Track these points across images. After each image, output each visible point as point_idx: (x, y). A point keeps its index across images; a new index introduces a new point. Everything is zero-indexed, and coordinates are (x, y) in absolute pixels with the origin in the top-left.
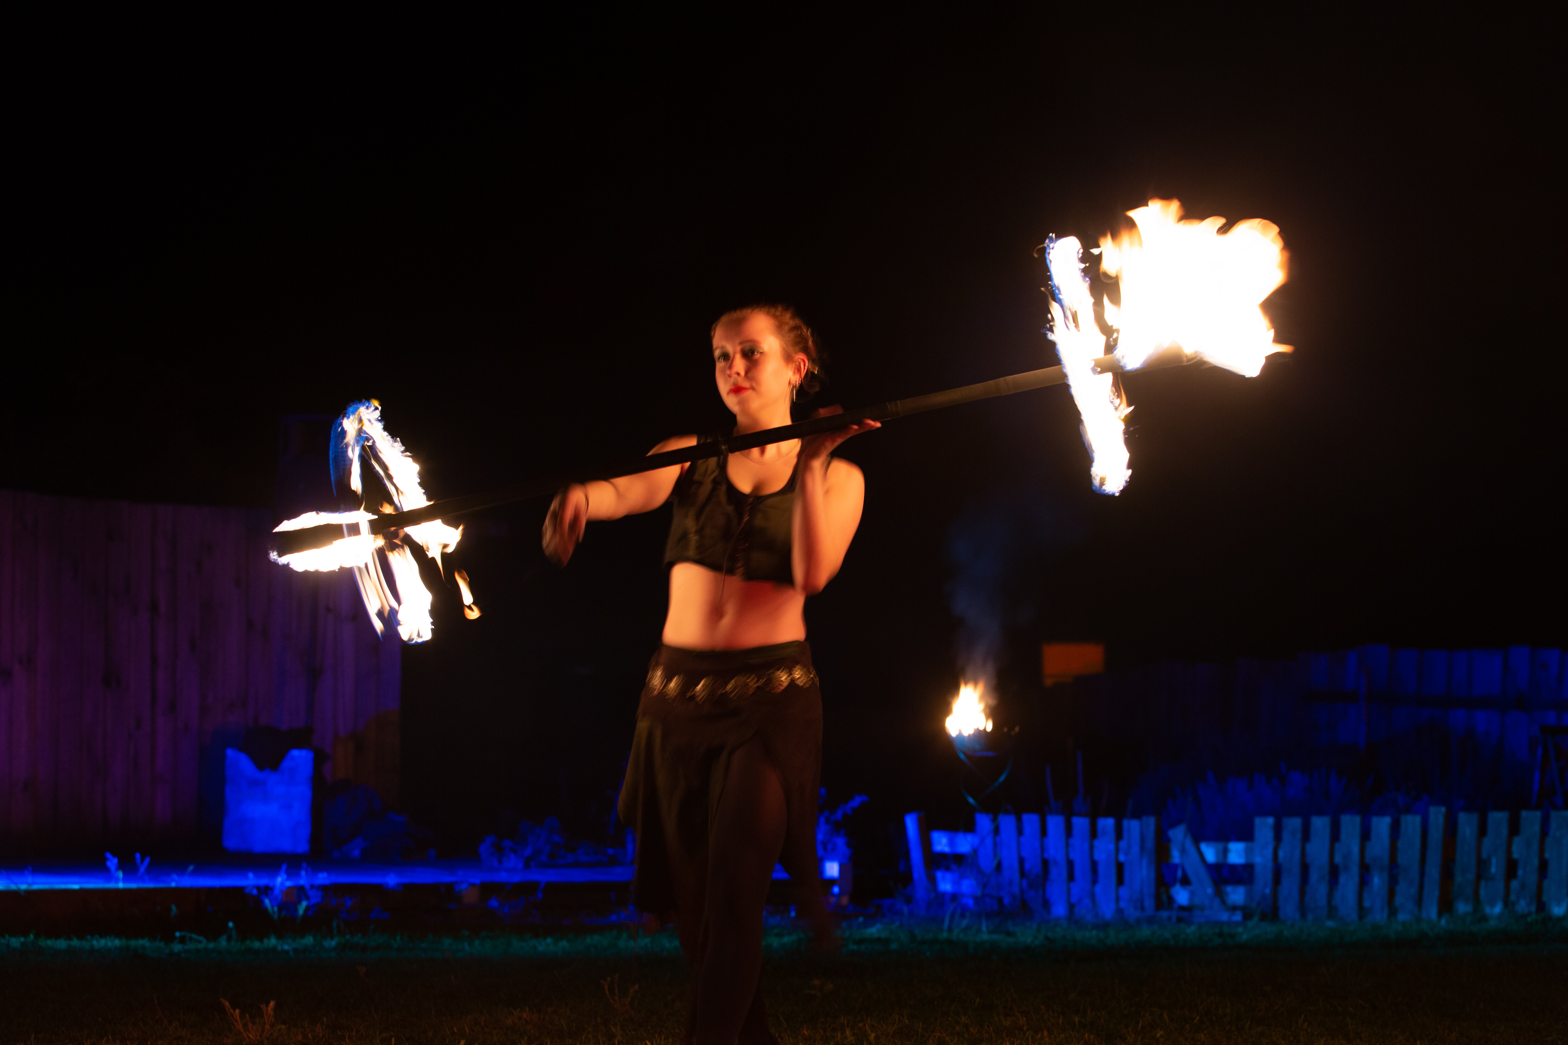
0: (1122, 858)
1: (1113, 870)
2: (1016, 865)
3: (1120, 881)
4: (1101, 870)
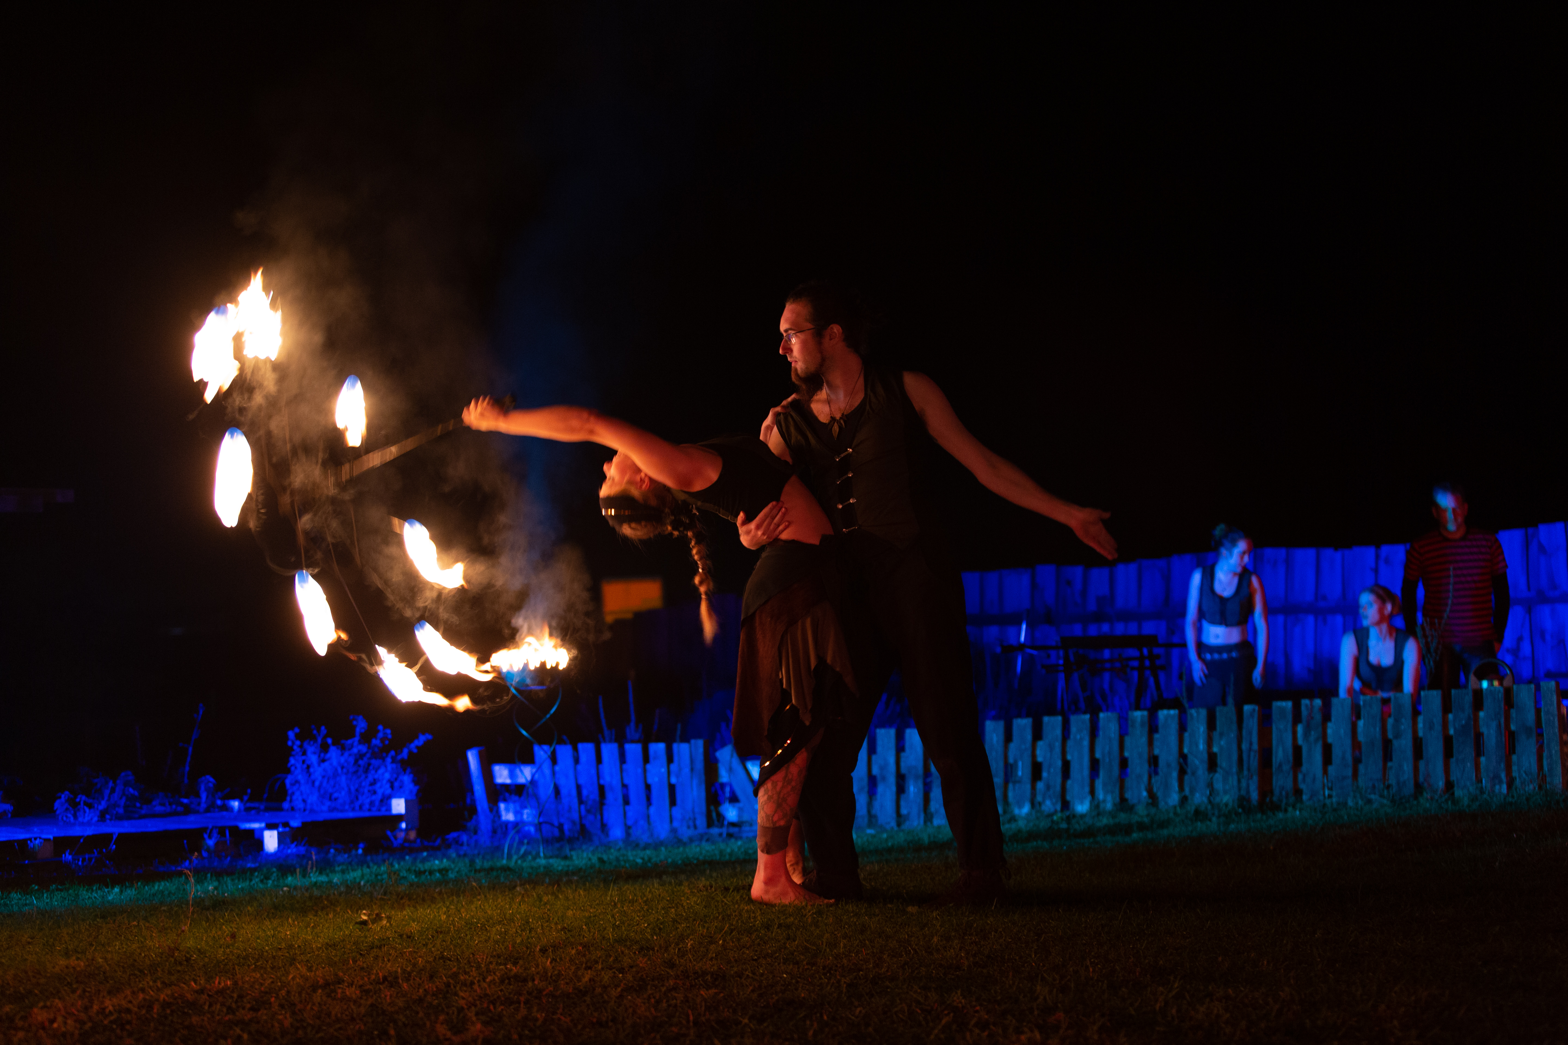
0: (673, 780)
1: (666, 792)
2: (574, 792)
3: (673, 802)
4: (655, 792)
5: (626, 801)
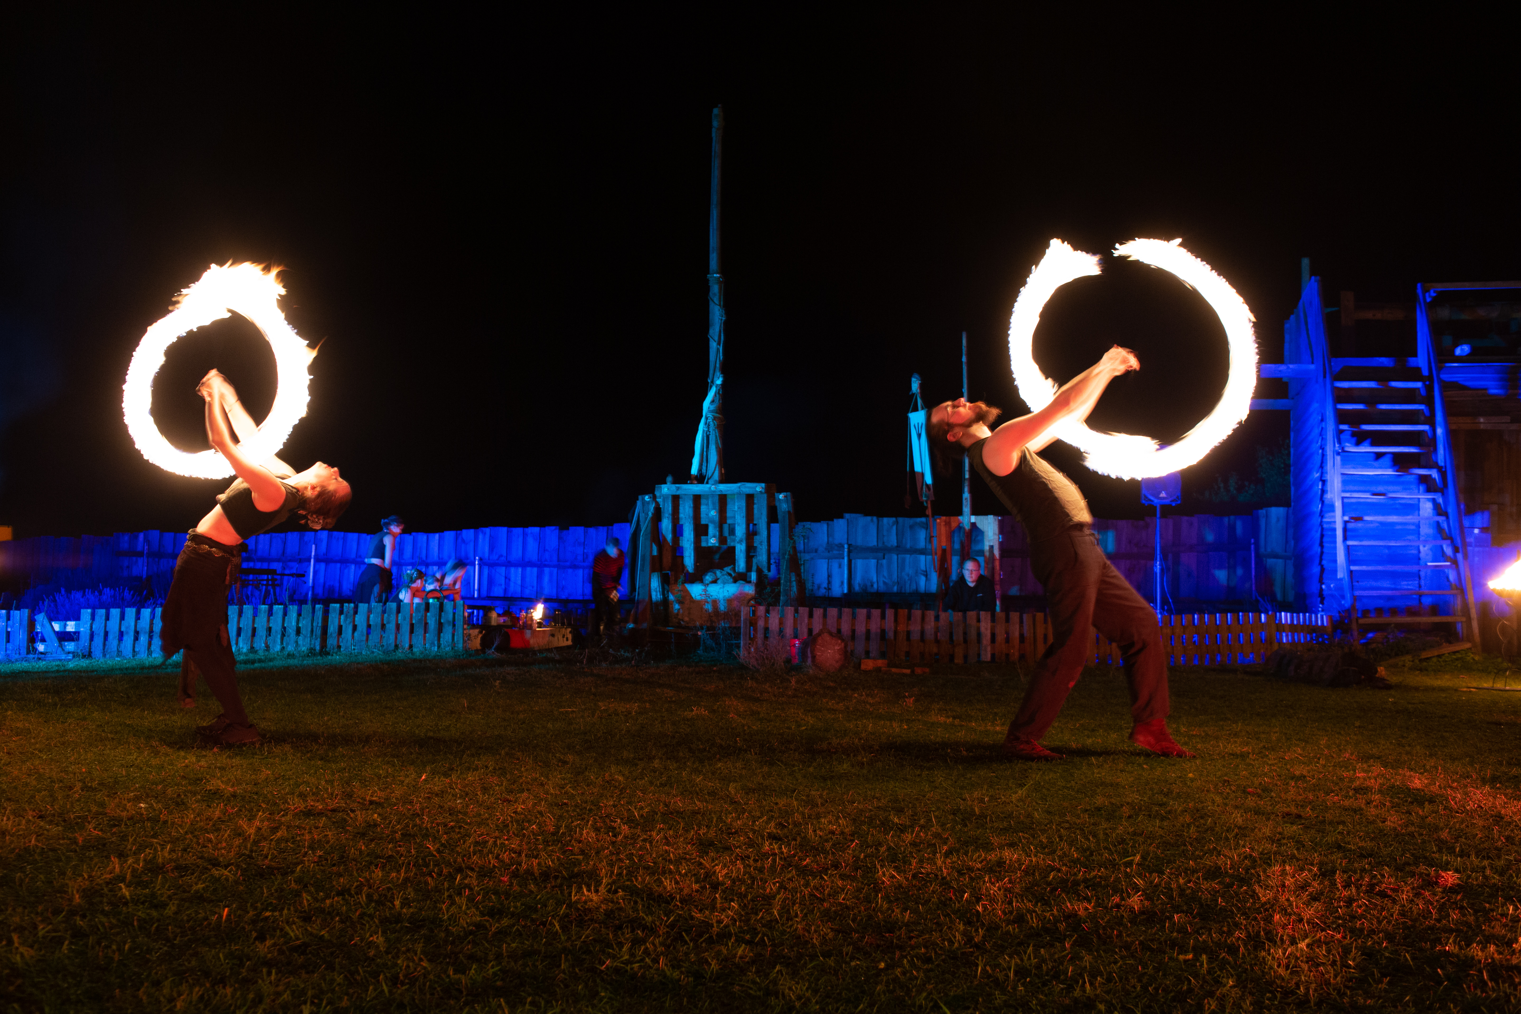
0: (9, 629)
3: (8, 641)
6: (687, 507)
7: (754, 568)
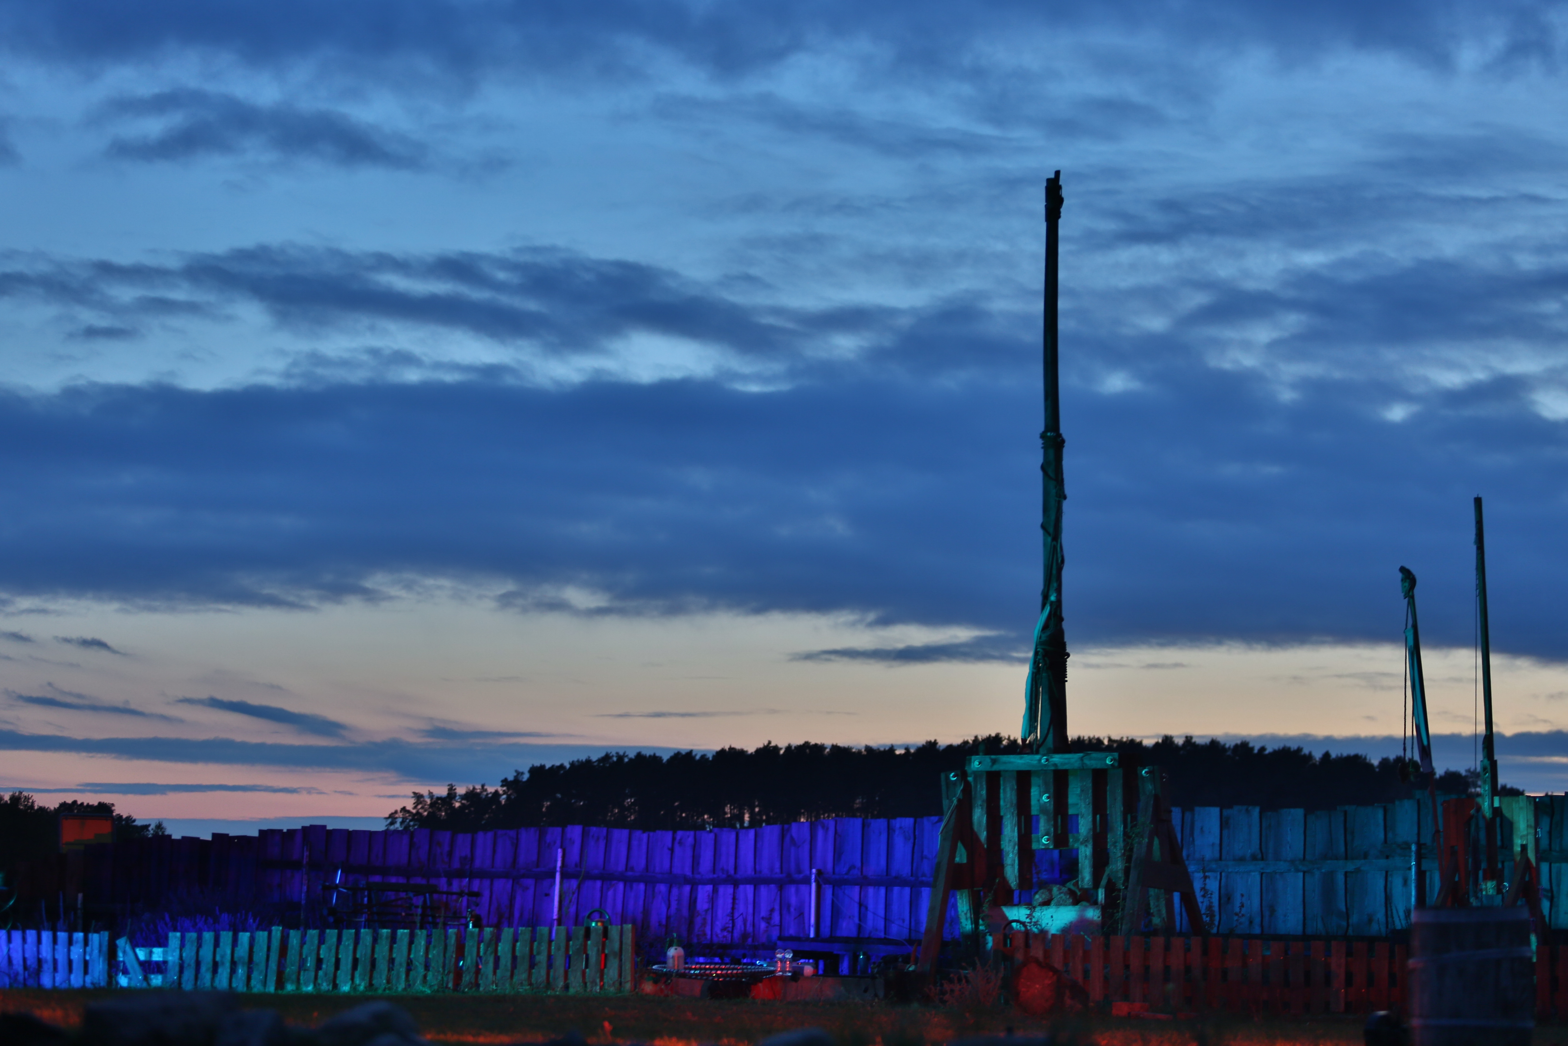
0: (88, 958)
1: (82, 966)
2: (21, 962)
3: (86, 972)
4: (75, 966)
5: (55, 969)
6: (1008, 789)
7: (1104, 882)
